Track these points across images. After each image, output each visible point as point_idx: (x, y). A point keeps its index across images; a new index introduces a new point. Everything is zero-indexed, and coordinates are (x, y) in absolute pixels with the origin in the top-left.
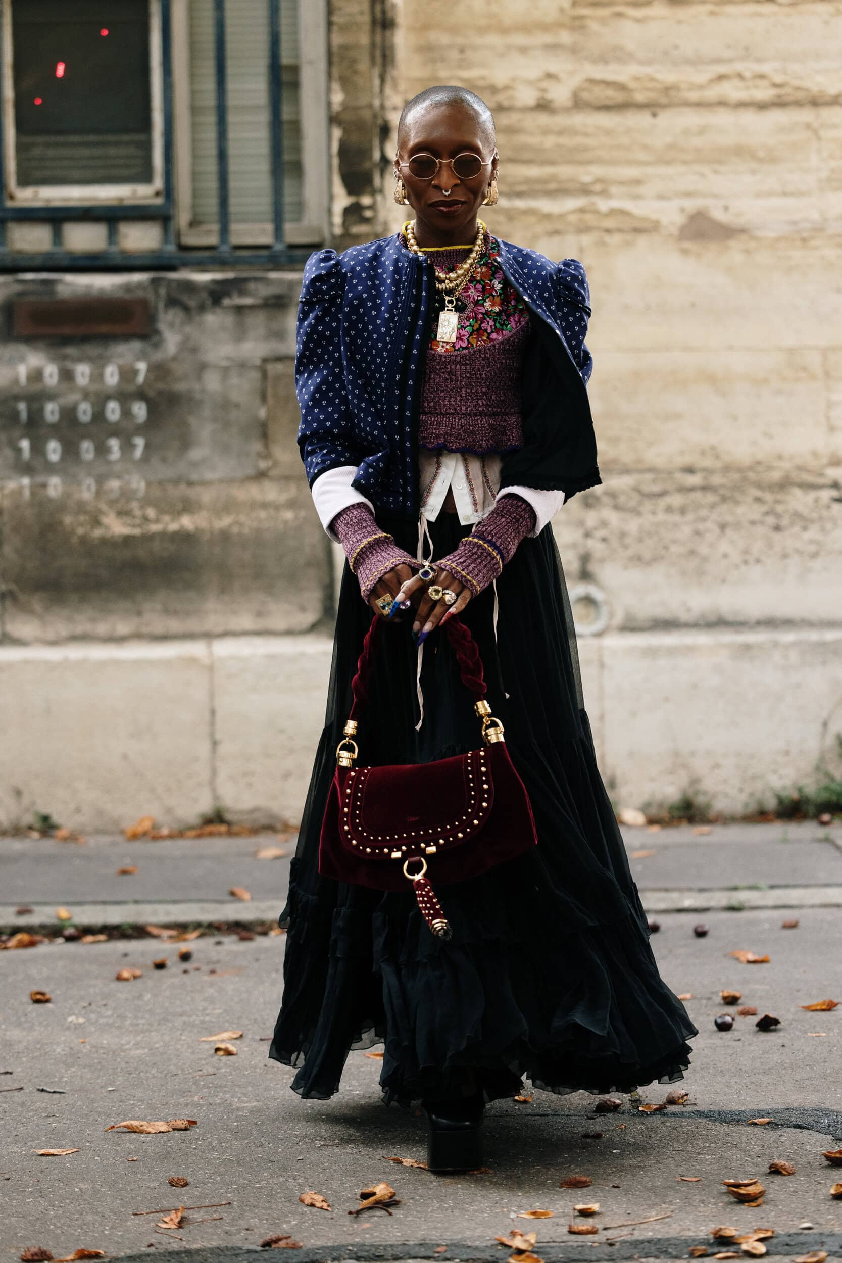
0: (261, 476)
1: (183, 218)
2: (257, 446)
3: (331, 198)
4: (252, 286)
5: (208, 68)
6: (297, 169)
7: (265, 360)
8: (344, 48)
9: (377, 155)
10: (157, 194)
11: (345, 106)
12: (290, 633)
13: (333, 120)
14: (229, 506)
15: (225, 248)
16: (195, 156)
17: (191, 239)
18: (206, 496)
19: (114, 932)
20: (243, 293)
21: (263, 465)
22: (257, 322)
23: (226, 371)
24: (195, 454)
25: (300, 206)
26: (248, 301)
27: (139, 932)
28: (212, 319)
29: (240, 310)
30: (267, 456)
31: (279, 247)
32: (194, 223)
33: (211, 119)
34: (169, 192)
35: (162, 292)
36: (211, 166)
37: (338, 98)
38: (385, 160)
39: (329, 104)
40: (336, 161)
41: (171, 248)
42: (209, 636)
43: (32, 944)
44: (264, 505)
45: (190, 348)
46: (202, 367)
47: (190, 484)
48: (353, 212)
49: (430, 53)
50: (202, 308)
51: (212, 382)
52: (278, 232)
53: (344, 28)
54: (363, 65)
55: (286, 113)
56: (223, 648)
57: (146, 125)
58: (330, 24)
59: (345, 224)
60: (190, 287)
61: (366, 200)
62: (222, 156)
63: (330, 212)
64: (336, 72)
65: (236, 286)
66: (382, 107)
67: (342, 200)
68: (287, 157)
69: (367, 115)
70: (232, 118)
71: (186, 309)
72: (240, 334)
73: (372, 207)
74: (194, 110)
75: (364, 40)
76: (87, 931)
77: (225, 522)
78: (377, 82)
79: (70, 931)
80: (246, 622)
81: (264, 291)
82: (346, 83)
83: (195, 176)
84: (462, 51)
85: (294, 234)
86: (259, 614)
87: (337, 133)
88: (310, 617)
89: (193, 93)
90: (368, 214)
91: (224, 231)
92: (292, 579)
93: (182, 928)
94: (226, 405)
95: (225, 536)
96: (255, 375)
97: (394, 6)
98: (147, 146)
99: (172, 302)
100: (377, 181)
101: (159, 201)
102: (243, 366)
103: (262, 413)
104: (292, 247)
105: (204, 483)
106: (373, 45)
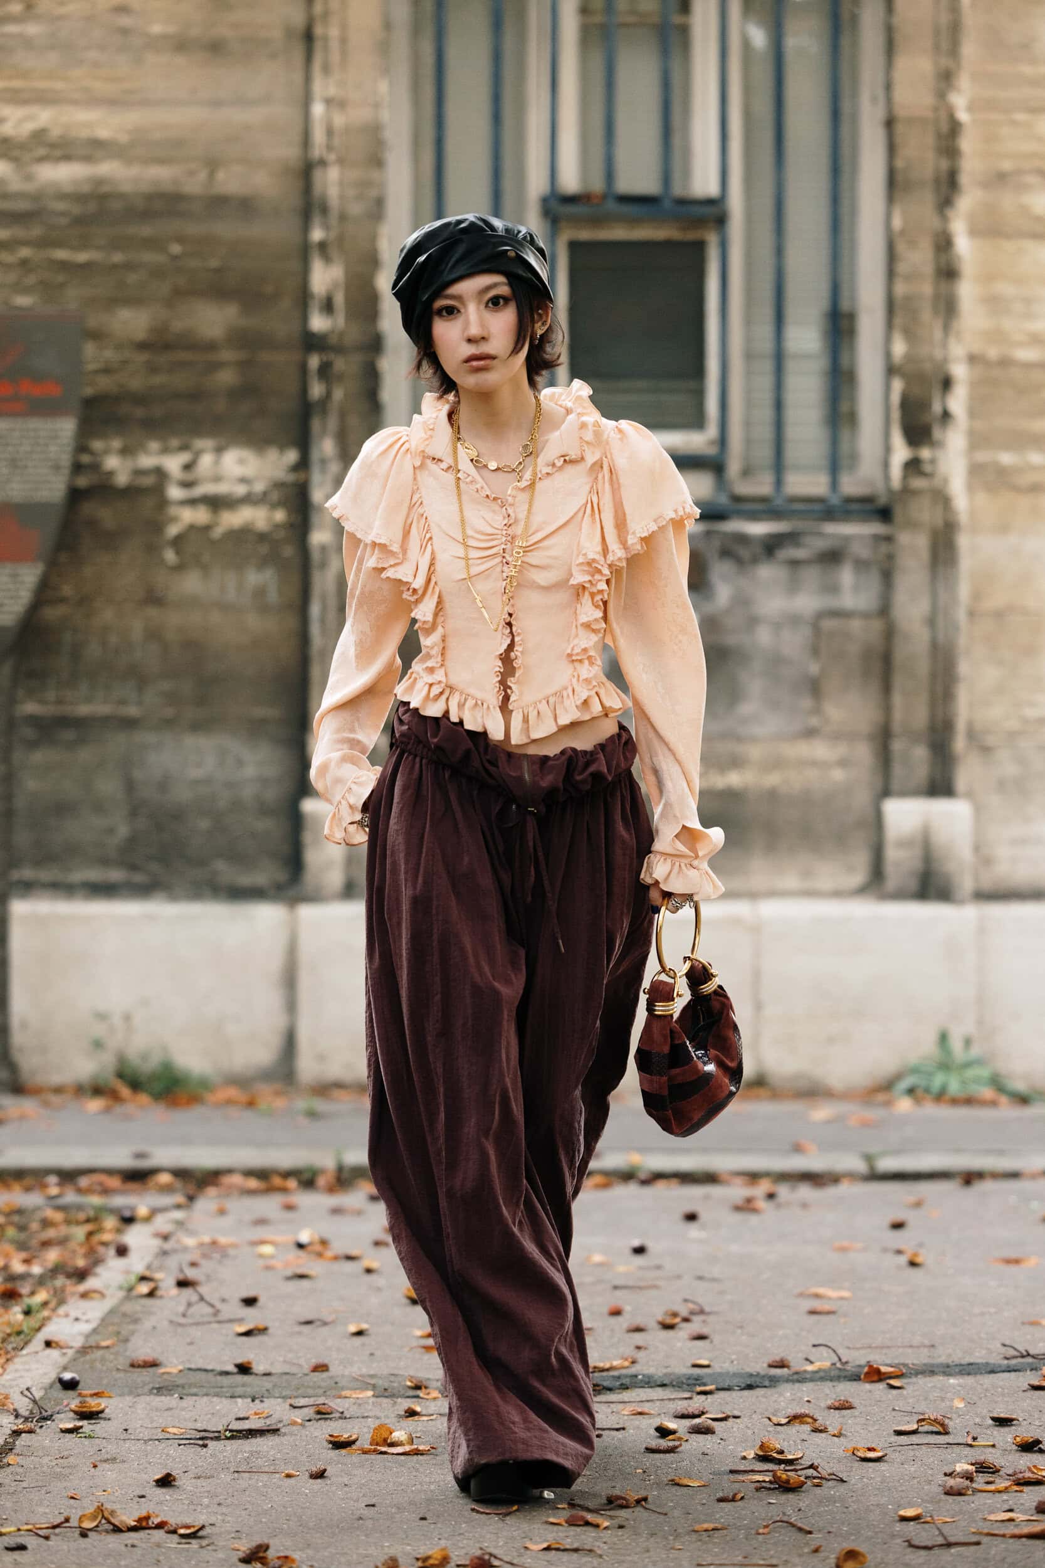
0: (810, 733)
1: (734, 467)
2: (807, 703)
3: (888, 449)
4: (808, 540)
5: (767, 312)
6: (852, 418)
7: (821, 615)
8: (908, 299)
9: (937, 408)
10: (712, 443)
11: (909, 358)
12: (838, 894)
13: (891, 370)
14: (776, 764)
15: (779, 502)
16: (749, 403)
17: (744, 488)
18: (755, 752)
19: (686, 1178)
20: (798, 545)
21: (814, 721)
22: (812, 575)
23: (777, 626)
24: (746, 708)
25: (854, 457)
26: (800, 553)
27: (710, 1178)
28: (766, 572)
29: (794, 564)
30: (817, 711)
31: (835, 501)
32: (747, 472)
33: (768, 366)
34: (723, 441)
35: (716, 543)
36: (765, 414)
37: (899, 348)
38: (946, 415)
39: (888, 354)
40: (896, 415)
41: (723, 500)
42: (753, 896)
43: (606, 1186)
44: (814, 763)
45: (742, 601)
46: (753, 621)
47: (739, 739)
48: (913, 466)
49: (994, 303)
50: (755, 560)
51: (764, 636)
52: (834, 484)
53: (908, 278)
54: (926, 314)
55: (845, 361)
56: (769, 909)
57: (699, 371)
58: (891, 273)
59: (905, 478)
60: (743, 539)
61: (925, 453)
62: (779, 405)
63: (886, 465)
64: (898, 321)
65: (791, 538)
66: (945, 360)
67: (901, 453)
68: (844, 407)
69: (928, 366)
70: (791, 366)
71: (739, 561)
72: (793, 587)
73: (933, 461)
74: (749, 356)
75: (927, 289)
76: (658, 1176)
77: (772, 780)
78: (938, 334)
79: (643, 1176)
80: (791, 881)
81: (818, 544)
82: (910, 335)
83: (748, 424)
84: (1028, 301)
85: (850, 486)
86: (807, 874)
87: (898, 386)
88: (858, 878)
89: (748, 339)
90: (927, 468)
91: (779, 483)
92: (840, 840)
93: (753, 1177)
94: (777, 661)
95: (772, 795)
96: (806, 631)
97: (959, 258)
98: (699, 394)
99: (726, 553)
100: (937, 433)
101: (712, 451)
102: (794, 620)
103: (814, 668)
104: (849, 500)
105: (754, 740)
106: (937, 297)
